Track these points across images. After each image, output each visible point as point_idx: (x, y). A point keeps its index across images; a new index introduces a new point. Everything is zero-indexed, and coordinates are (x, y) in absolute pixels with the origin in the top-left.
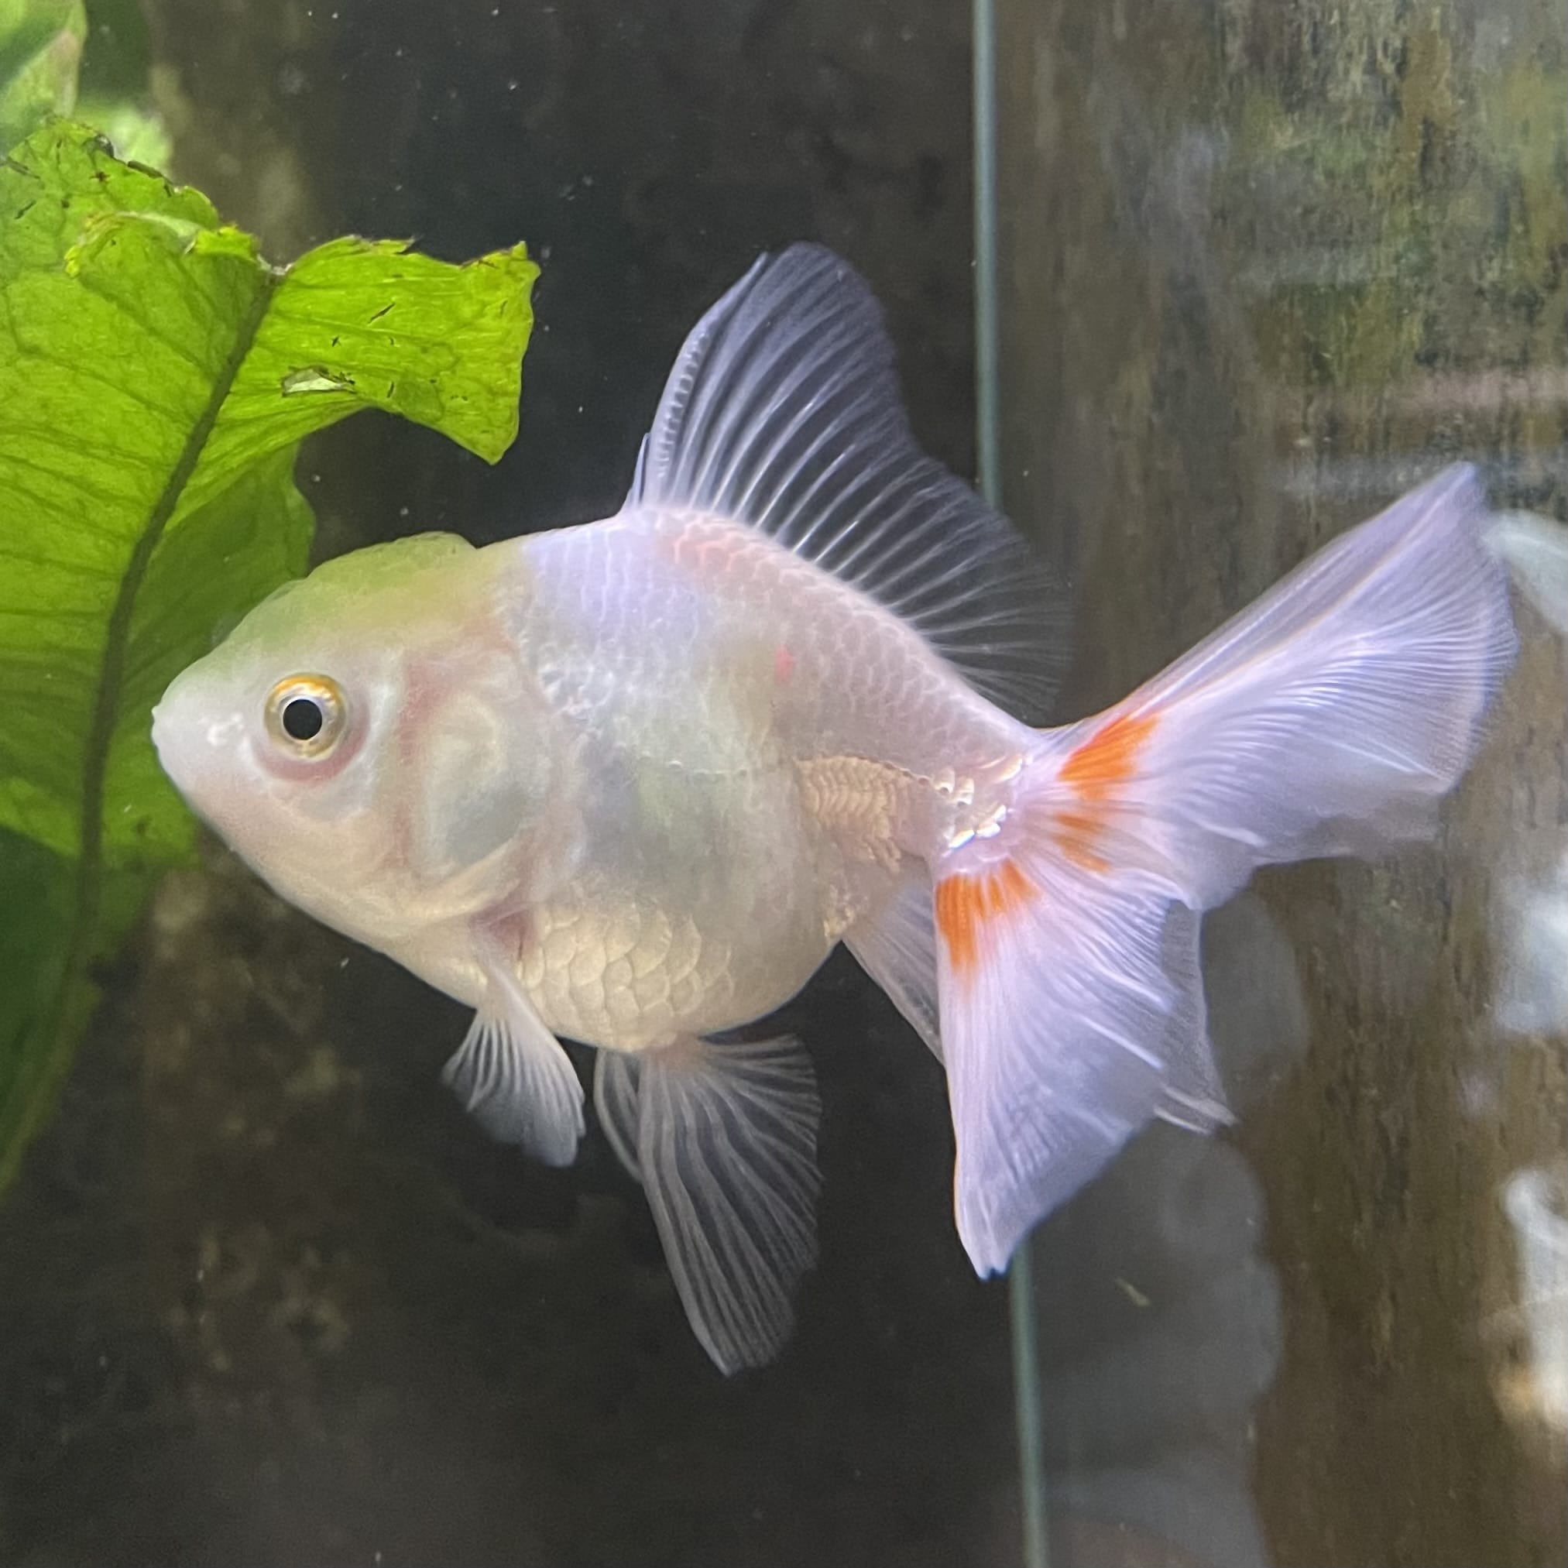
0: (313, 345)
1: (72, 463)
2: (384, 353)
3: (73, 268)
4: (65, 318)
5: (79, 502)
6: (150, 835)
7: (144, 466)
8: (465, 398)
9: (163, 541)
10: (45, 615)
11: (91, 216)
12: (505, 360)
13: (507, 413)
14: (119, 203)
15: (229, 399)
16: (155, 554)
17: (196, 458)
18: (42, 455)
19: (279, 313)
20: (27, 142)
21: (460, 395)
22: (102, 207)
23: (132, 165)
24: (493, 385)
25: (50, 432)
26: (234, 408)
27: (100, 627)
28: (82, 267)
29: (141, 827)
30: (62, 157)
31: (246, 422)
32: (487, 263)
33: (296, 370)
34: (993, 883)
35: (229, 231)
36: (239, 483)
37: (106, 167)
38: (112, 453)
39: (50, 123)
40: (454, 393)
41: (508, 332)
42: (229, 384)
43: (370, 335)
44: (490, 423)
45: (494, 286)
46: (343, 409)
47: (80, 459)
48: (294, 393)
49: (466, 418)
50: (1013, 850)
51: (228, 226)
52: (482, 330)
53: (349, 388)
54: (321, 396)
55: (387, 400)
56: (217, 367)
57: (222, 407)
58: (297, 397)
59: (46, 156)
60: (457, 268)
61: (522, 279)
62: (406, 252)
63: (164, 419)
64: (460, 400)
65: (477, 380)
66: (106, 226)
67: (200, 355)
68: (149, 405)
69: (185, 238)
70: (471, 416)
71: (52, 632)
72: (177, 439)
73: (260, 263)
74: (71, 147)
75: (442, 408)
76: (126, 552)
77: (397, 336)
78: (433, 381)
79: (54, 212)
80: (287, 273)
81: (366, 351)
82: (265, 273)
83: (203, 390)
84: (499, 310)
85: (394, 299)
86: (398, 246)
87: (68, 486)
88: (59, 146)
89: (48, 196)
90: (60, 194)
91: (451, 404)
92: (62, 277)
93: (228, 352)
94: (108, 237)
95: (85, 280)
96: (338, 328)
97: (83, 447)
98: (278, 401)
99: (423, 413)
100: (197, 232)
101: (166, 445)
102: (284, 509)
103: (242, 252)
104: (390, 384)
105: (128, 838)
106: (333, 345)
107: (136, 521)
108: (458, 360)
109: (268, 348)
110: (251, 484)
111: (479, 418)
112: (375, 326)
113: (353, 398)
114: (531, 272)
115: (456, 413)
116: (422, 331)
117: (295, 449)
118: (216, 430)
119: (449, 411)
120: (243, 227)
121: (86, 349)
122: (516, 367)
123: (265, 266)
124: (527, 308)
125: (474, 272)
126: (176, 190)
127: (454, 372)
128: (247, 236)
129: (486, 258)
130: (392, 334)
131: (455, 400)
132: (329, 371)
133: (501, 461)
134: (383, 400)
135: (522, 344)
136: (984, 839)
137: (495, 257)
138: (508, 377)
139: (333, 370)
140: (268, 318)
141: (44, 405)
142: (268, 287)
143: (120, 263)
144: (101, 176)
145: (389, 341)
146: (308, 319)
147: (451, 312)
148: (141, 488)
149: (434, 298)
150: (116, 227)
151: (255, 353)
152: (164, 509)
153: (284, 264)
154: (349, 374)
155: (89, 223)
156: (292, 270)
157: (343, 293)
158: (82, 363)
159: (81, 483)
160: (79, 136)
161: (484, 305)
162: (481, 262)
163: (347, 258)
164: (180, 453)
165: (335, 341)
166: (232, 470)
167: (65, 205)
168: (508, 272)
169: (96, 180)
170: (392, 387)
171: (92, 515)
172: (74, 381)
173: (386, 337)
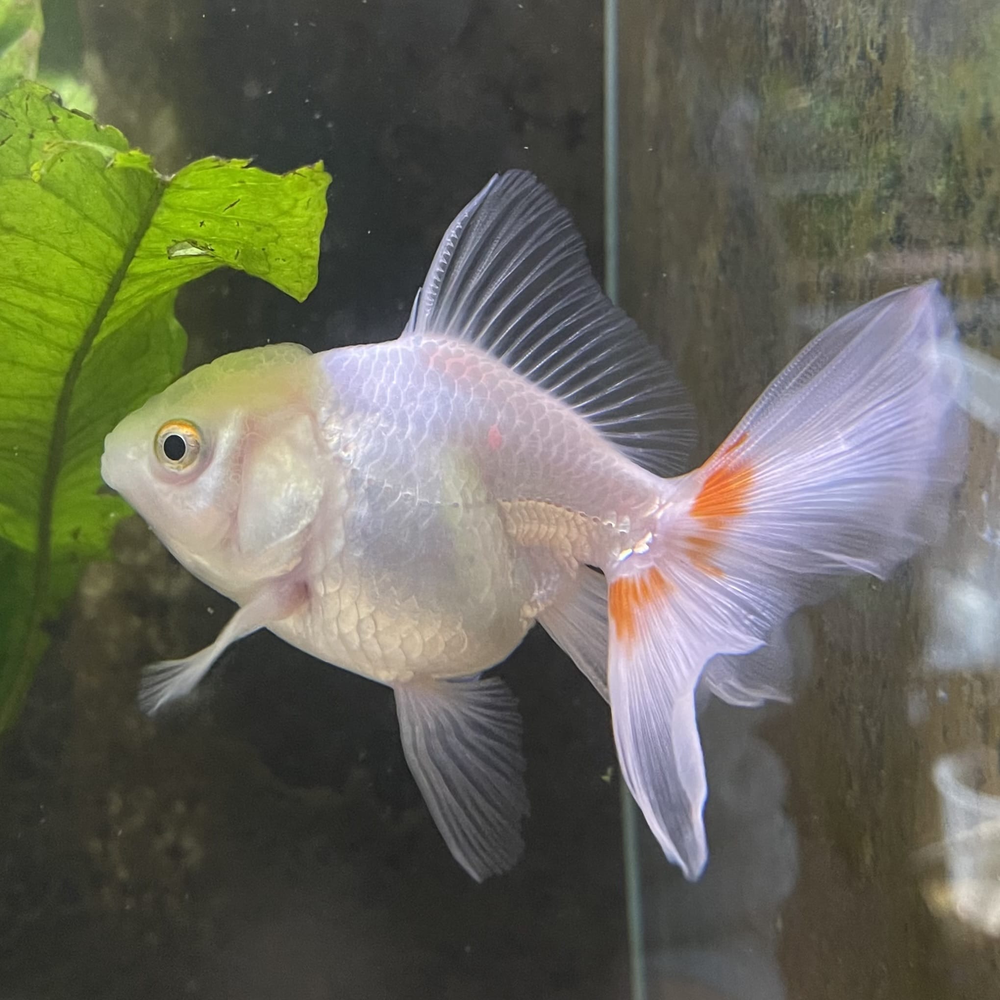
0: (188, 226)
1: (36, 302)
2: (232, 231)
3: (36, 176)
4: (30, 209)
5: (39, 326)
6: (81, 538)
7: (81, 304)
8: (284, 260)
9: (92, 352)
10: (15, 398)
11: (48, 143)
12: (310, 236)
13: (310, 269)
14: (65, 135)
15: (135, 260)
16: (86, 360)
17: (113, 297)
18: (16, 296)
19: (168, 206)
20: (7, 97)
21: (281, 258)
22: (55, 138)
23: (74, 111)
24: (302, 252)
25: (20, 281)
26: (138, 267)
27: (52, 406)
28: (42, 176)
29: (75, 534)
30: (29, 108)
31: (145, 275)
32: (299, 174)
33: (177, 242)
34: (642, 582)
35: (135, 153)
36: (140, 314)
37: (58, 113)
38: (61, 295)
39: (22, 85)
40: (277, 257)
41: (311, 218)
42: (134, 251)
43: (225, 220)
44: (300, 277)
45: (302, 188)
46: (208, 267)
47: (39, 299)
48: (176, 256)
49: (284, 272)
50: (656, 560)
51: (136, 149)
52: (296, 216)
53: (210, 253)
54: (194, 258)
55: (236, 261)
56: (127, 239)
57: (131, 265)
58: (177, 259)
59: (20, 106)
60: (279, 177)
61: (320, 185)
62: (247, 167)
63: (92, 272)
64: (281, 262)
65: (292, 249)
66: (56, 150)
67: (116, 232)
68: (83, 264)
69: (108, 157)
70: (287, 271)
71: (22, 409)
72: (102, 287)
73: (155, 174)
74: (35, 100)
75: (269, 266)
76: (68, 357)
77: (242, 221)
78: (263, 249)
79: (24, 141)
80: (173, 180)
81: (221, 230)
82: (159, 179)
83: (118, 255)
84: (306, 204)
85: (240, 197)
86: (242, 163)
87: (32, 316)
88: (27, 99)
89: (20, 130)
90: (28, 130)
91: (274, 264)
92: (28, 182)
93: (134, 230)
94: (58, 157)
95: (44, 184)
96: (204, 216)
97: (42, 291)
98: (165, 262)
99: (257, 269)
100: (115, 154)
101: (94, 290)
102: (168, 330)
103: (143, 166)
104: (236, 251)
105: (68, 540)
106: (201, 226)
107: (75, 338)
108: (280, 236)
109: (160, 228)
110: (147, 316)
111: (293, 273)
112: (227, 214)
113: (212, 260)
114: (326, 180)
115: (278, 269)
116: (257, 218)
117: (175, 293)
118: (127, 280)
119: (274, 268)
120: (145, 151)
121: (43, 229)
122: (317, 240)
123: (159, 176)
124: (324, 203)
125: (290, 180)
126: (102, 127)
127: (277, 243)
128: (148, 156)
129: (298, 171)
130: (239, 219)
131: (277, 261)
132: (198, 243)
133: (307, 300)
134: (232, 261)
135: (321, 225)
136: (639, 554)
137: (304, 170)
138: (311, 247)
139: (200, 242)
140: (159, 209)
141: (17, 264)
142: (159, 189)
143: (66, 175)
144: (54, 119)
145: (236, 224)
146: (185, 209)
147: (276, 205)
148: (78, 317)
149: (265, 196)
150: (63, 150)
151: (152, 232)
152: (92, 331)
153: (170, 174)
154: (210, 245)
155: (46, 148)
156: (175, 179)
157: (206, 193)
158: (42, 237)
159: (38, 313)
160: (41, 92)
161: (296, 200)
162: (295, 173)
163: (211, 171)
164: (103, 295)
165: (202, 223)
166: (135, 307)
167: (32, 137)
168: (312, 180)
169: (51, 121)
170: (238, 252)
171: (47, 334)
172: (37, 249)
173: (234, 221)
